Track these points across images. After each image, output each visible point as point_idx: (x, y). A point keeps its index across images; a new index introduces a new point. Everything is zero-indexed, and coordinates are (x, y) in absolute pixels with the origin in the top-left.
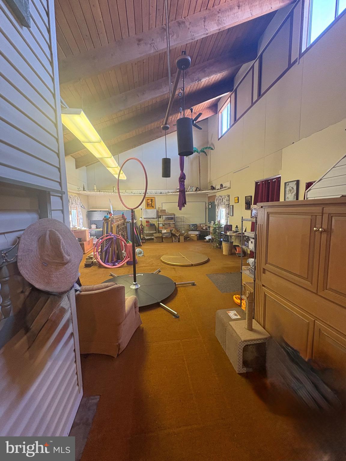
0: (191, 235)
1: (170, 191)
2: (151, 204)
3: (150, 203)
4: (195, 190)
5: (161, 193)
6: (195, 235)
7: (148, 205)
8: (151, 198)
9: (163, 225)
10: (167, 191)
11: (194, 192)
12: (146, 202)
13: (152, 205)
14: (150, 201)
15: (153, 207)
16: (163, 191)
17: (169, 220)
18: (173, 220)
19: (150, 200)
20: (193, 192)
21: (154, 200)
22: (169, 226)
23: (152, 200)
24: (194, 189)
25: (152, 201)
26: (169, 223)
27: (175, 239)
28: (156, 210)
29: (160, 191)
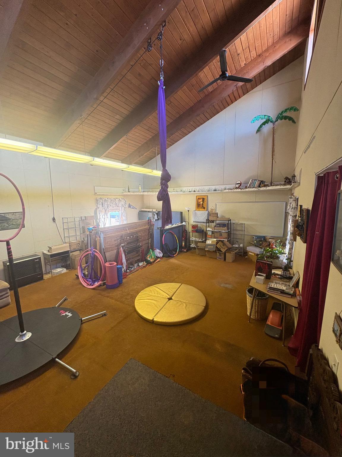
0: (250, 253)
1: (228, 187)
2: (203, 204)
3: (201, 203)
4: (258, 185)
5: (215, 190)
6: (255, 254)
7: (199, 206)
8: (203, 197)
9: (212, 233)
10: (223, 187)
11: (256, 189)
12: (197, 202)
13: (204, 206)
14: (201, 201)
15: (204, 208)
16: (217, 187)
17: (220, 226)
18: (226, 228)
19: (202, 199)
20: (254, 189)
21: (206, 200)
22: (220, 235)
23: (203, 199)
24: (257, 183)
25: (203, 201)
26: (220, 231)
27: (220, 255)
28: (207, 212)
29: (213, 188)
